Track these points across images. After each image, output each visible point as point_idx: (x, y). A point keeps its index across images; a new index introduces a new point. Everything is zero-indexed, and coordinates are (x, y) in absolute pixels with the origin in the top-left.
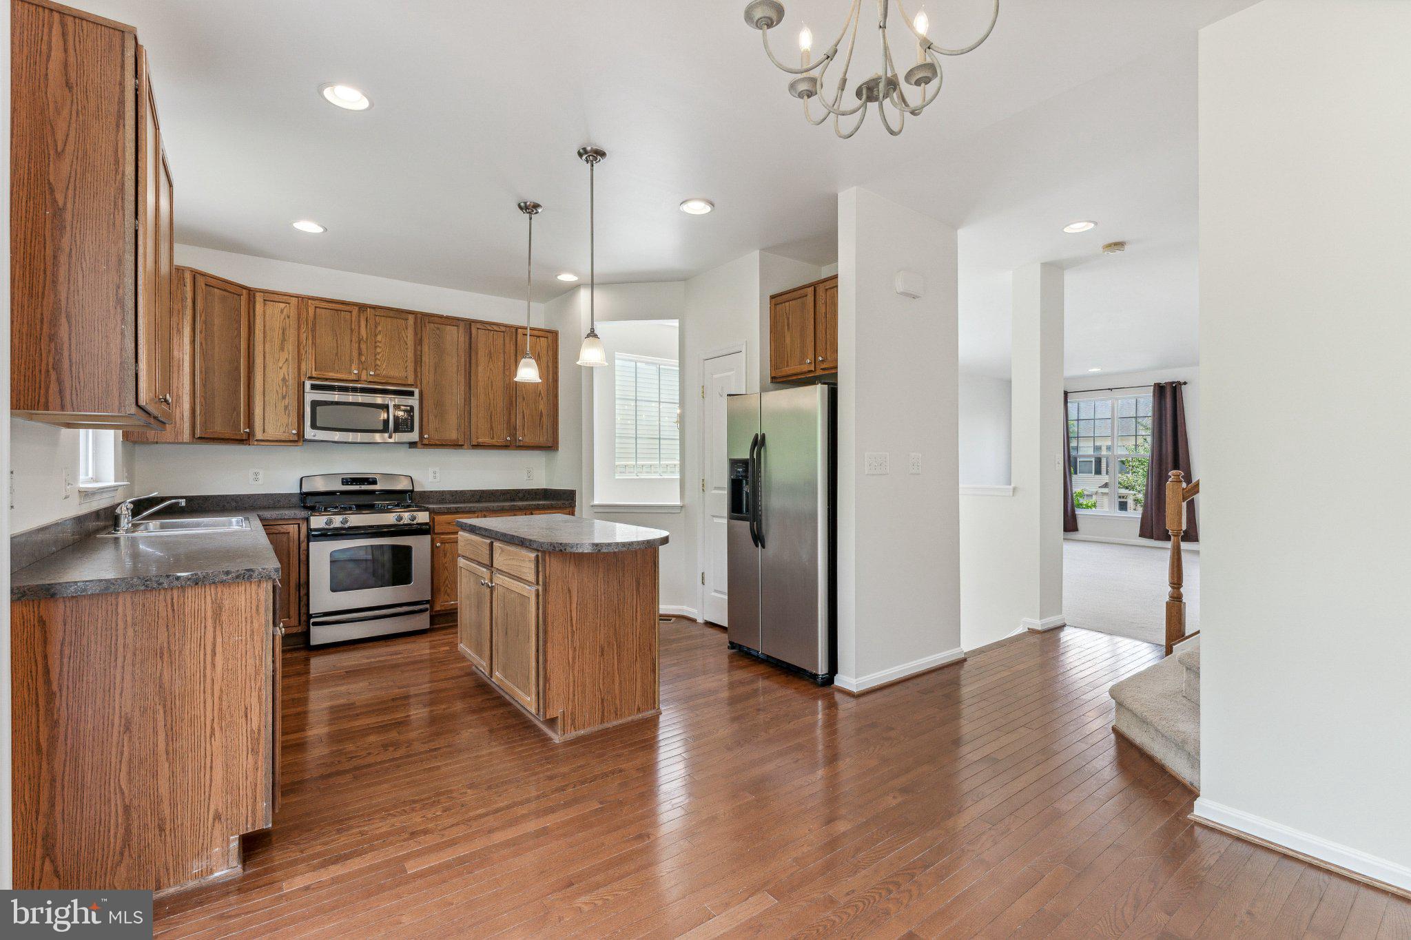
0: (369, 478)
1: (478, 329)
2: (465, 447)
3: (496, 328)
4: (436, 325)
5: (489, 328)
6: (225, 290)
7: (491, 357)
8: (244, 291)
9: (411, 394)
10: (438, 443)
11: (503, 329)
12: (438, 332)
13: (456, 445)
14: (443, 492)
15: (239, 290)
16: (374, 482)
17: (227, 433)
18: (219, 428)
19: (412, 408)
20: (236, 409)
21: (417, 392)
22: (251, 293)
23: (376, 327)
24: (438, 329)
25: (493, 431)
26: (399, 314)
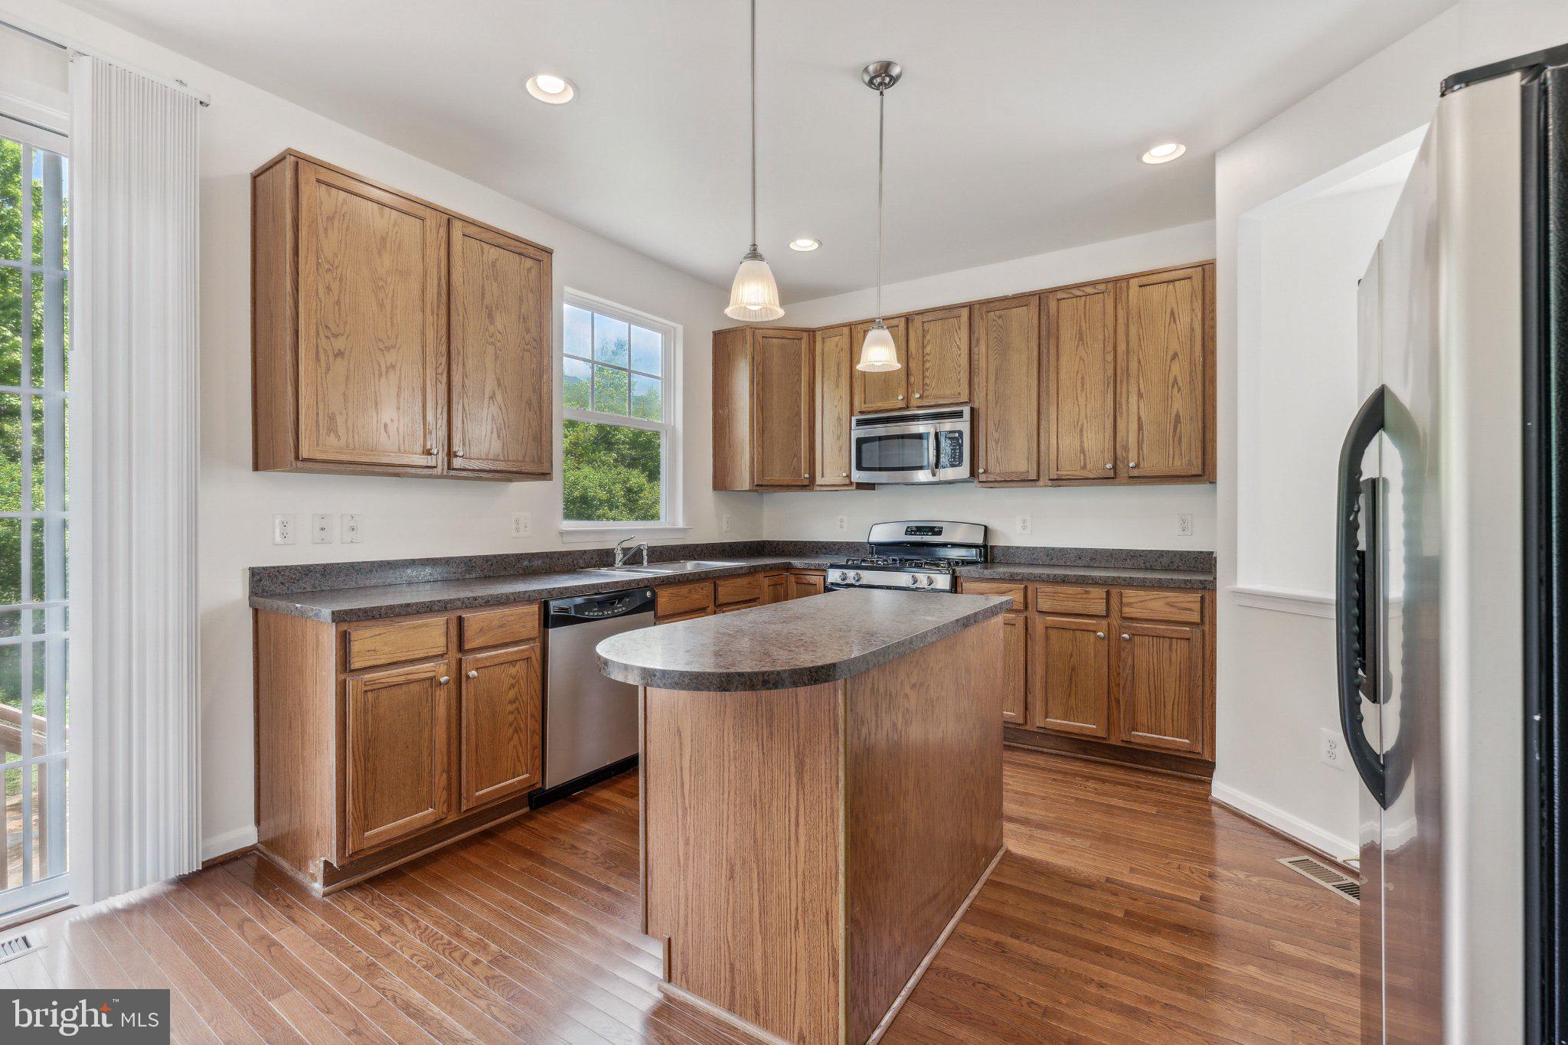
0: (935, 527)
1: (1058, 300)
2: (1041, 483)
3: (1089, 290)
4: (997, 313)
5: (1078, 293)
6: (783, 338)
7: (1081, 339)
8: (805, 334)
9: (959, 415)
10: (999, 479)
11: (1101, 287)
12: (1000, 322)
13: (1024, 481)
14: (1034, 548)
15: (798, 334)
16: (939, 533)
17: (787, 479)
18: (777, 475)
19: (961, 433)
20: (796, 455)
21: (966, 410)
22: (812, 332)
23: (924, 336)
24: (1000, 317)
25: (1084, 455)
26: (950, 310)
